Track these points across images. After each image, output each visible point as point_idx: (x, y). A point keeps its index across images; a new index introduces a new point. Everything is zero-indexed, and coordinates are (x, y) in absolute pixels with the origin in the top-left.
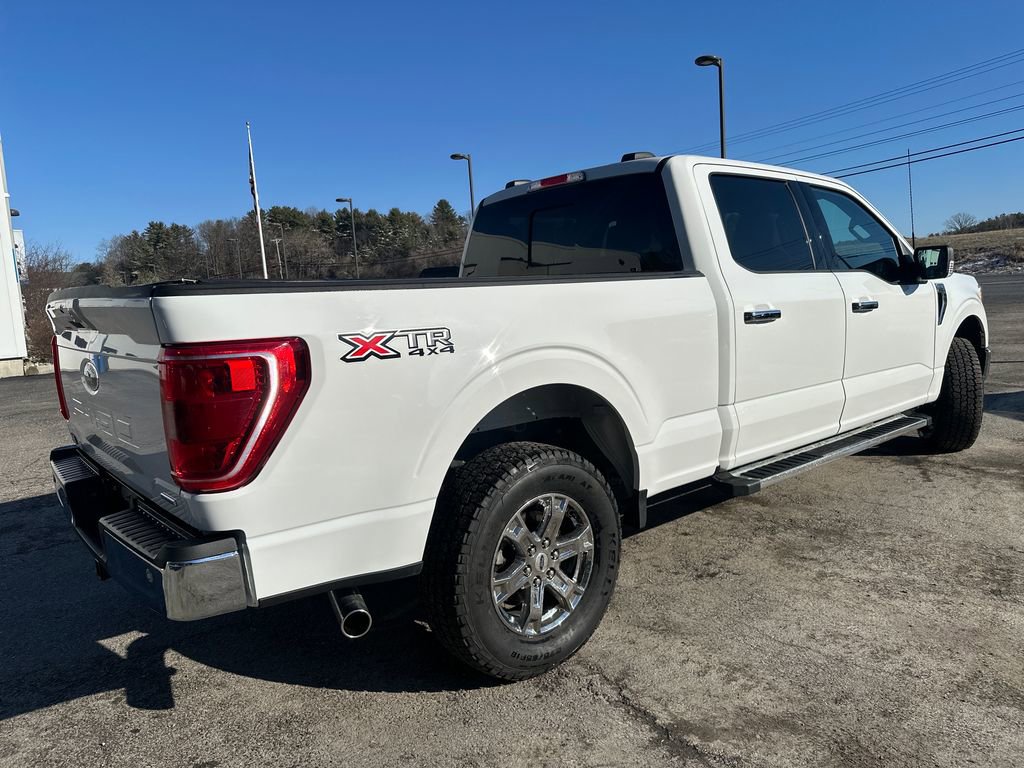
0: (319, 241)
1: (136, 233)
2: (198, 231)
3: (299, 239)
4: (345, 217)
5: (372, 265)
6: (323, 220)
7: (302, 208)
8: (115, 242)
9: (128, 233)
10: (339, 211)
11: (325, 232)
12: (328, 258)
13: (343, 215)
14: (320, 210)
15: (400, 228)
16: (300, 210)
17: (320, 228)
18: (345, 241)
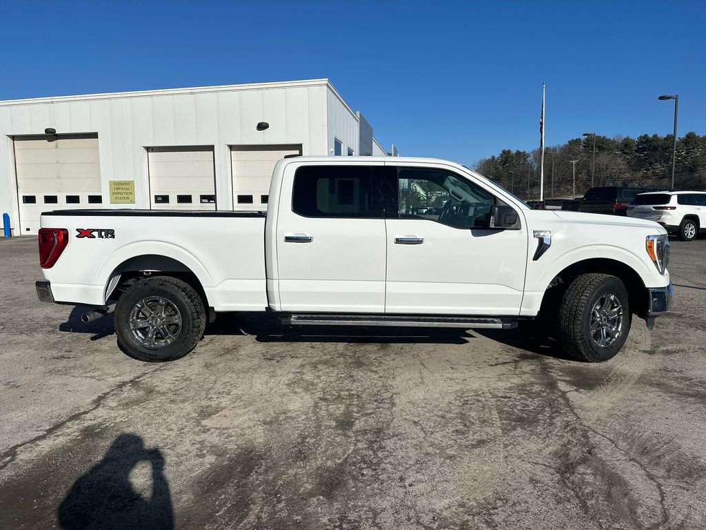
0: (619, 160)
1: (493, 157)
2: (532, 155)
3: (604, 159)
4: (645, 140)
5: (661, 178)
6: (627, 144)
7: (610, 136)
8: (480, 163)
9: (489, 157)
10: (641, 137)
11: (625, 153)
12: (624, 173)
13: (644, 140)
14: (625, 137)
15: (693, 148)
16: (608, 137)
17: (622, 150)
18: (641, 160)
